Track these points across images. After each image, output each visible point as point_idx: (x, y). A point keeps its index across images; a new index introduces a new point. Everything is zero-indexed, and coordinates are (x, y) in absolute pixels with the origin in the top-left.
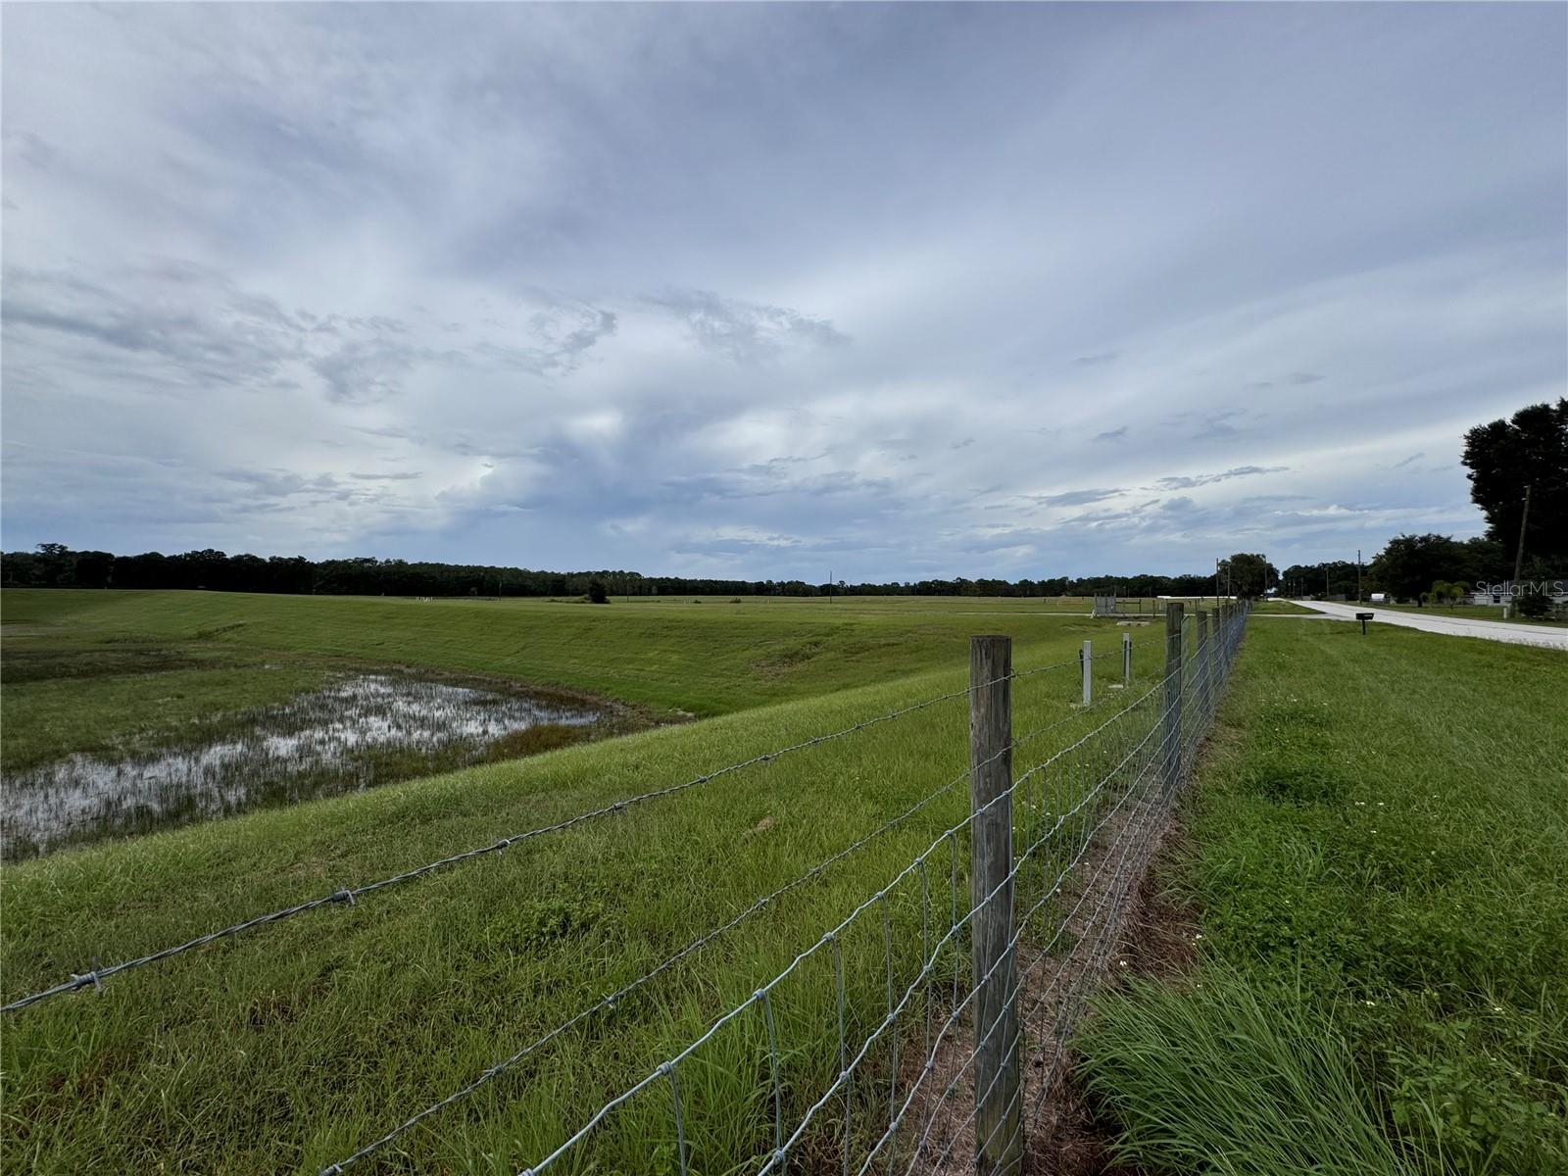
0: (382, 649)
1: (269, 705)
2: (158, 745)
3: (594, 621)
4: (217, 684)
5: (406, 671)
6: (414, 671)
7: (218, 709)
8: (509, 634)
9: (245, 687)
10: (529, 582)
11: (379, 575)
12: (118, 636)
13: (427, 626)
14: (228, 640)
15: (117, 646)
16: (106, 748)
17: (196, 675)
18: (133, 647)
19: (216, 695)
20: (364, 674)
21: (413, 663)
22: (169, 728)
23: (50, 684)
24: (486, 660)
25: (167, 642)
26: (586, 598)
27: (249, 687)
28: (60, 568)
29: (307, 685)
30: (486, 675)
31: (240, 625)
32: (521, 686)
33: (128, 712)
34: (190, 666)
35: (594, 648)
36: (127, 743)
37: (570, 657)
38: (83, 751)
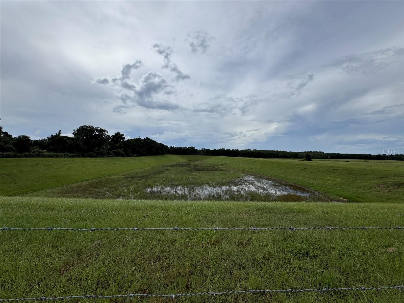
0: (252, 170)
1: (232, 179)
2: (216, 185)
3: (308, 166)
4: (224, 174)
5: (257, 175)
6: (259, 175)
7: (224, 179)
8: (282, 168)
11: (251, 153)
12: (211, 164)
13: (262, 165)
14: (225, 166)
15: (211, 166)
16: (209, 184)
17: (221, 172)
18: (213, 166)
19: (224, 176)
20: (249, 175)
22: (218, 182)
24: (276, 174)
25: (217, 165)
26: (304, 159)
27: (229, 175)
28: (204, 152)
29: (238, 176)
30: (276, 178)
31: (227, 163)
32: (285, 182)
33: (212, 178)
34: (220, 170)
35: (308, 174)
36: (212, 183)
37: (300, 176)
38: (207, 184)
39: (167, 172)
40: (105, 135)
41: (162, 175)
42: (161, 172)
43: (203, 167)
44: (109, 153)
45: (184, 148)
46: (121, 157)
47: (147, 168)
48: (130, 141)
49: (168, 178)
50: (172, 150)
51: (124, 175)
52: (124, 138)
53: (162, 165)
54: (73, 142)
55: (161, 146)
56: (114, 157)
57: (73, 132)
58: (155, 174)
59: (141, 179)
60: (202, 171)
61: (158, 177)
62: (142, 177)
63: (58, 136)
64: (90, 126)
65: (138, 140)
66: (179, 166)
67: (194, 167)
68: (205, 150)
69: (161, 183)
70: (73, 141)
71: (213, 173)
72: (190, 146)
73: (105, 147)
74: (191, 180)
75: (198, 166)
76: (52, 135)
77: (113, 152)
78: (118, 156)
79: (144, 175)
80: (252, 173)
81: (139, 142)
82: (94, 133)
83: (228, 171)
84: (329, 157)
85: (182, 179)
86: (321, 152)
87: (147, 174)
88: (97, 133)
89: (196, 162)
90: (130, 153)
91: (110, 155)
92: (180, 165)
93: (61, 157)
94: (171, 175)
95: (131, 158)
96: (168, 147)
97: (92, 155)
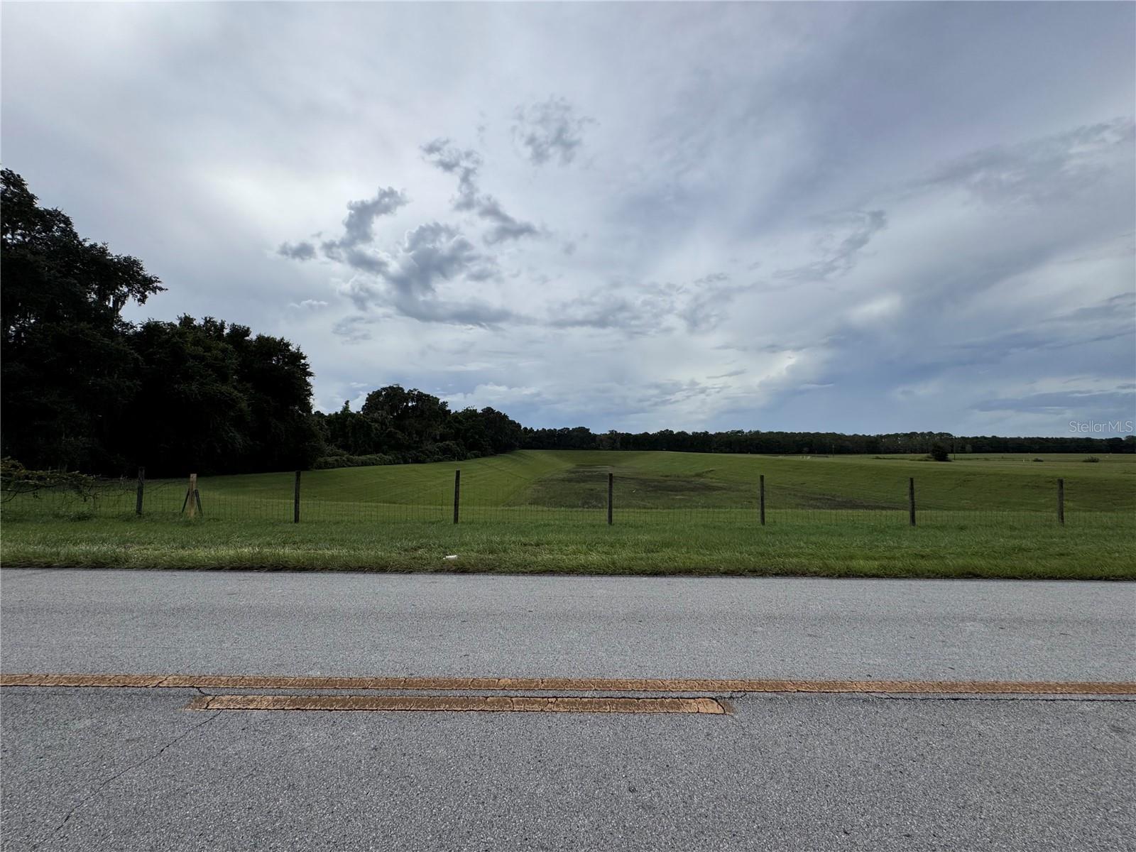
11: (747, 441)
14: (712, 478)
26: (928, 457)
28: (615, 440)
45: (561, 431)
46: (457, 460)
50: (530, 438)
56: (445, 461)
68: (615, 433)
72: (577, 427)
77: (439, 447)
78: (451, 459)
84: (968, 447)
86: (944, 433)
88: (411, 404)
91: (436, 456)
97: (419, 458)
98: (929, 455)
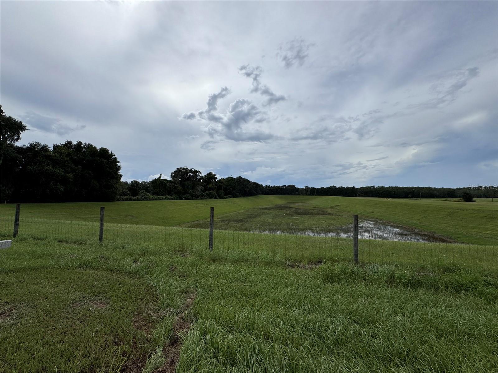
0: (373, 214)
1: (342, 225)
2: (321, 231)
3: (458, 209)
4: (333, 219)
5: (379, 221)
6: (382, 222)
7: (332, 225)
8: (417, 212)
9: (338, 221)
10: (435, 192)
11: (376, 191)
12: (316, 206)
13: (387, 208)
14: (336, 209)
15: (316, 209)
16: (313, 230)
17: (329, 217)
18: (318, 209)
19: (332, 222)
20: (367, 221)
21: (382, 219)
22: (323, 228)
23: (306, 216)
24: (407, 221)
25: (324, 208)
26: (460, 200)
27: (339, 221)
28: (307, 191)
29: (352, 222)
30: (406, 226)
31: (339, 205)
32: (418, 231)
33: (317, 223)
34: (328, 215)
35: (456, 221)
36: (316, 229)
37: (443, 223)
38: (310, 229)
39: (264, 215)
40: (199, 176)
41: (259, 219)
42: (257, 216)
43: (306, 210)
44: (202, 195)
45: (282, 186)
46: (214, 199)
47: (242, 211)
48: (222, 181)
49: (265, 222)
50: (268, 190)
51: (219, 218)
52: (216, 178)
53: (257, 207)
54: (171, 185)
55: (256, 185)
56: (207, 199)
57: (171, 175)
58: (251, 218)
59: (238, 222)
60: (305, 215)
61: (254, 221)
62: (238, 220)
63: (159, 179)
64: (185, 168)
65: (230, 179)
66: (277, 209)
67: (295, 211)
68: (308, 188)
69: (258, 227)
70: (171, 183)
71: (318, 217)
72: (290, 185)
73: (199, 189)
74: (291, 226)
75: (300, 209)
76: (155, 179)
77: (206, 193)
78: (211, 198)
79: (240, 218)
80: (373, 218)
81: (231, 182)
82: (189, 175)
83: (339, 216)
85: (281, 224)
87: (242, 218)
88: (191, 175)
89: (297, 204)
90: (223, 194)
91: (204, 197)
92: (279, 207)
93: (163, 200)
94: (269, 219)
95: (224, 200)
96: (263, 186)
97: (188, 198)
98: (461, 198)
